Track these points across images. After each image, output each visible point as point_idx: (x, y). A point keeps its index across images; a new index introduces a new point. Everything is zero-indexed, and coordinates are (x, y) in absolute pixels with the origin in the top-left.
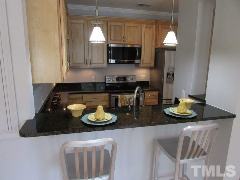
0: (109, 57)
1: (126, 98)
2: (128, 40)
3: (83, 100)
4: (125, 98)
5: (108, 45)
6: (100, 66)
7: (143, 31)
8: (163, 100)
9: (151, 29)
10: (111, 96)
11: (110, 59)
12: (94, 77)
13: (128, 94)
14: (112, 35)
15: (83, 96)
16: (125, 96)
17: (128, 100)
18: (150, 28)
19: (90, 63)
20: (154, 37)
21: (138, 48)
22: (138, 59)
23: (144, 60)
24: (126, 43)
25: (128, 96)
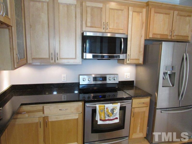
0: (84, 51)
1: (107, 108)
2: (111, 27)
3: (44, 113)
4: (106, 110)
5: (83, 34)
6: (72, 62)
7: (130, 16)
8: (158, 109)
9: (141, 14)
10: (86, 107)
11: (86, 52)
12: (65, 75)
13: (110, 103)
14: (89, 20)
15: (43, 107)
16: (106, 105)
17: (110, 111)
18: (139, 12)
19: (56, 58)
20: (144, 24)
21: (124, 38)
22: (123, 53)
23: (130, 55)
24: (107, 31)
25: (110, 106)
